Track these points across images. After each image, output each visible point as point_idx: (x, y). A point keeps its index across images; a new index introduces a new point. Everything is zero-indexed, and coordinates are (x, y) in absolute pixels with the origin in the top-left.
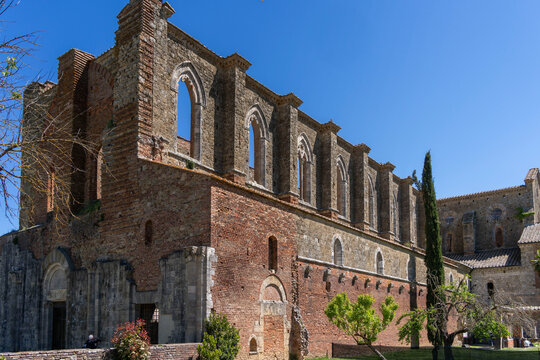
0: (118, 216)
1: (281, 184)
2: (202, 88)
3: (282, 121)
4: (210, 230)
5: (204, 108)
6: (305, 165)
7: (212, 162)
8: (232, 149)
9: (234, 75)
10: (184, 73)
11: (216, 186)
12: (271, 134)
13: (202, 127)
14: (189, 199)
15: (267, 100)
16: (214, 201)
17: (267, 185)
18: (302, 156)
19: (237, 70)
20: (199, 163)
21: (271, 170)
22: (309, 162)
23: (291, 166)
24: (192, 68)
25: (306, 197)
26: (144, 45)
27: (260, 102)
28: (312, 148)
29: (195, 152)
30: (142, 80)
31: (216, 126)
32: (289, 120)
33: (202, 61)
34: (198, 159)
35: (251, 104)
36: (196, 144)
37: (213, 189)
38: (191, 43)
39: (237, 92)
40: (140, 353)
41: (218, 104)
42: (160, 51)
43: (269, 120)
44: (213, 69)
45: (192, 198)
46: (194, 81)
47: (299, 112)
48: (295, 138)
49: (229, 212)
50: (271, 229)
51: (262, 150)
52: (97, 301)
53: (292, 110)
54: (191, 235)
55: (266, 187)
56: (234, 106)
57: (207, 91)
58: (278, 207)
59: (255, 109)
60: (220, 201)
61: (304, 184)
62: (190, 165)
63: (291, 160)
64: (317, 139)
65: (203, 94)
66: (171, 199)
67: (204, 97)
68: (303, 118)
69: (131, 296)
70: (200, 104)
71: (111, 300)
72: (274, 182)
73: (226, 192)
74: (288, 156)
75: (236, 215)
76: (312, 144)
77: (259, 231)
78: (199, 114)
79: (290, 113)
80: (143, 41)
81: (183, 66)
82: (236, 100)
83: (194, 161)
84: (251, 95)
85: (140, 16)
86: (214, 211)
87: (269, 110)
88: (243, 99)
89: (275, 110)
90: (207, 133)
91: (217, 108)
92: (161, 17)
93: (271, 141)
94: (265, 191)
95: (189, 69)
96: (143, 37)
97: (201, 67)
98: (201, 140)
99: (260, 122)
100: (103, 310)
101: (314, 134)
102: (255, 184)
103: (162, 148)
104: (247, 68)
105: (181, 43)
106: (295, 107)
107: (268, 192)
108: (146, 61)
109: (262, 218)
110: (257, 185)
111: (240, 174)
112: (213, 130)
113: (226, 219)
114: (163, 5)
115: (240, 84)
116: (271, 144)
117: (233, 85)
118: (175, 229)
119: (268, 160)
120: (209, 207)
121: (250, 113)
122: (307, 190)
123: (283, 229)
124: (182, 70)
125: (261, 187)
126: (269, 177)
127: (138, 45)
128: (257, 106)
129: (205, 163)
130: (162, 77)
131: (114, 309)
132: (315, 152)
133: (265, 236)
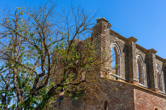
0: (92, 99)
1: (151, 84)
2: (120, 49)
3: (149, 59)
4: (134, 106)
5: (121, 56)
6: (159, 76)
7: (124, 77)
8: (132, 71)
9: (132, 44)
10: (114, 45)
11: (135, 88)
12: (145, 64)
13: (120, 63)
14: (124, 93)
15: (143, 52)
16: (135, 94)
17: (145, 84)
18: (158, 72)
19: (133, 42)
20: (120, 77)
21: (146, 79)
22: (161, 75)
23: (155, 77)
24: (117, 43)
25: (161, 89)
26: (103, 37)
27: (141, 53)
28: (161, 69)
29: (118, 73)
30: (102, 49)
31: (125, 63)
32: (152, 59)
33: (120, 40)
34: (120, 76)
35: (137, 54)
36: (118, 70)
37: (134, 90)
38: (116, 35)
39: (133, 50)
41: (126, 55)
42: (108, 39)
43: (144, 59)
44: (124, 42)
45: (125, 93)
46: (117, 47)
47: (156, 55)
48: (155, 65)
49: (140, 99)
50: (155, 105)
51: (142, 71)
53: (153, 55)
54: (125, 108)
55: (145, 85)
56: (132, 55)
57: (122, 50)
58: (157, 96)
59: (139, 55)
60: (137, 95)
61: (159, 84)
62: (117, 78)
63: (154, 74)
64: (163, 65)
65: (121, 51)
66: (116, 93)
67: (121, 53)
68: (157, 57)
70: (119, 55)
72: (148, 83)
73: (139, 91)
74: (153, 73)
75: (143, 100)
76: (161, 67)
77: (151, 106)
78: (119, 59)
79: (152, 56)
80: (102, 36)
81: (113, 42)
82: (133, 53)
83: (118, 76)
84: (137, 50)
85: (101, 28)
86: (135, 98)
87: (144, 55)
88: (135, 52)
89: (146, 55)
90: (122, 66)
91: (125, 56)
92: (108, 28)
93: (145, 67)
94: (144, 87)
95: (115, 43)
96: (102, 35)
97: (120, 42)
98: (120, 68)
99: (141, 60)
101: (161, 63)
102: (140, 84)
103: (109, 73)
104: (136, 41)
105: (113, 35)
106: (154, 54)
107: (146, 88)
108: (103, 43)
109: (152, 101)
110: (141, 85)
111: (136, 81)
112: (124, 64)
113: (139, 102)
114: (108, 24)
115: (134, 47)
116: (146, 68)
117: (131, 48)
118: (118, 105)
119: (145, 75)
120: (133, 97)
121: (137, 57)
122: (161, 86)
123: (160, 105)
124: (113, 44)
125: (143, 85)
126: (145, 81)
127: (101, 38)
128: (140, 54)
129: (122, 77)
130: (108, 48)
132: (163, 70)
133: (153, 108)
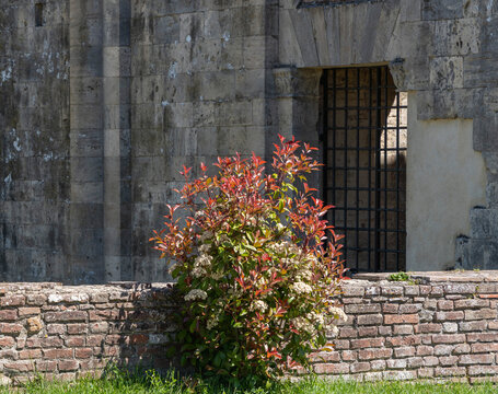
40: (294, 310)
52: (112, 54)
69: (272, 30)
71: (179, 50)
100: (141, 98)
131: (193, 94)
